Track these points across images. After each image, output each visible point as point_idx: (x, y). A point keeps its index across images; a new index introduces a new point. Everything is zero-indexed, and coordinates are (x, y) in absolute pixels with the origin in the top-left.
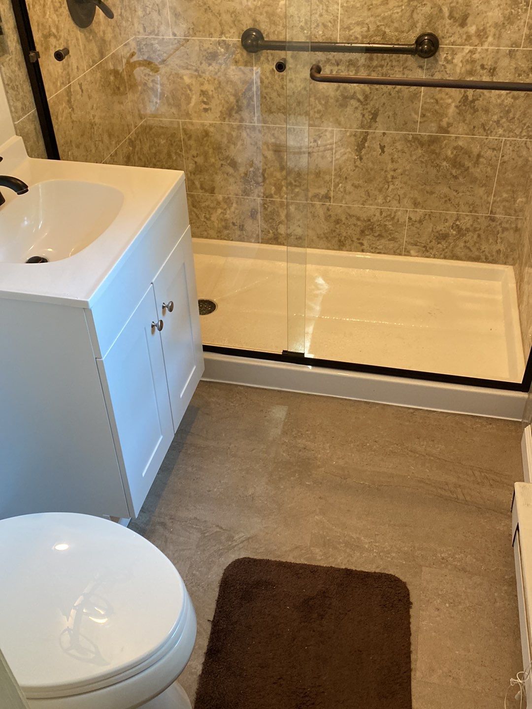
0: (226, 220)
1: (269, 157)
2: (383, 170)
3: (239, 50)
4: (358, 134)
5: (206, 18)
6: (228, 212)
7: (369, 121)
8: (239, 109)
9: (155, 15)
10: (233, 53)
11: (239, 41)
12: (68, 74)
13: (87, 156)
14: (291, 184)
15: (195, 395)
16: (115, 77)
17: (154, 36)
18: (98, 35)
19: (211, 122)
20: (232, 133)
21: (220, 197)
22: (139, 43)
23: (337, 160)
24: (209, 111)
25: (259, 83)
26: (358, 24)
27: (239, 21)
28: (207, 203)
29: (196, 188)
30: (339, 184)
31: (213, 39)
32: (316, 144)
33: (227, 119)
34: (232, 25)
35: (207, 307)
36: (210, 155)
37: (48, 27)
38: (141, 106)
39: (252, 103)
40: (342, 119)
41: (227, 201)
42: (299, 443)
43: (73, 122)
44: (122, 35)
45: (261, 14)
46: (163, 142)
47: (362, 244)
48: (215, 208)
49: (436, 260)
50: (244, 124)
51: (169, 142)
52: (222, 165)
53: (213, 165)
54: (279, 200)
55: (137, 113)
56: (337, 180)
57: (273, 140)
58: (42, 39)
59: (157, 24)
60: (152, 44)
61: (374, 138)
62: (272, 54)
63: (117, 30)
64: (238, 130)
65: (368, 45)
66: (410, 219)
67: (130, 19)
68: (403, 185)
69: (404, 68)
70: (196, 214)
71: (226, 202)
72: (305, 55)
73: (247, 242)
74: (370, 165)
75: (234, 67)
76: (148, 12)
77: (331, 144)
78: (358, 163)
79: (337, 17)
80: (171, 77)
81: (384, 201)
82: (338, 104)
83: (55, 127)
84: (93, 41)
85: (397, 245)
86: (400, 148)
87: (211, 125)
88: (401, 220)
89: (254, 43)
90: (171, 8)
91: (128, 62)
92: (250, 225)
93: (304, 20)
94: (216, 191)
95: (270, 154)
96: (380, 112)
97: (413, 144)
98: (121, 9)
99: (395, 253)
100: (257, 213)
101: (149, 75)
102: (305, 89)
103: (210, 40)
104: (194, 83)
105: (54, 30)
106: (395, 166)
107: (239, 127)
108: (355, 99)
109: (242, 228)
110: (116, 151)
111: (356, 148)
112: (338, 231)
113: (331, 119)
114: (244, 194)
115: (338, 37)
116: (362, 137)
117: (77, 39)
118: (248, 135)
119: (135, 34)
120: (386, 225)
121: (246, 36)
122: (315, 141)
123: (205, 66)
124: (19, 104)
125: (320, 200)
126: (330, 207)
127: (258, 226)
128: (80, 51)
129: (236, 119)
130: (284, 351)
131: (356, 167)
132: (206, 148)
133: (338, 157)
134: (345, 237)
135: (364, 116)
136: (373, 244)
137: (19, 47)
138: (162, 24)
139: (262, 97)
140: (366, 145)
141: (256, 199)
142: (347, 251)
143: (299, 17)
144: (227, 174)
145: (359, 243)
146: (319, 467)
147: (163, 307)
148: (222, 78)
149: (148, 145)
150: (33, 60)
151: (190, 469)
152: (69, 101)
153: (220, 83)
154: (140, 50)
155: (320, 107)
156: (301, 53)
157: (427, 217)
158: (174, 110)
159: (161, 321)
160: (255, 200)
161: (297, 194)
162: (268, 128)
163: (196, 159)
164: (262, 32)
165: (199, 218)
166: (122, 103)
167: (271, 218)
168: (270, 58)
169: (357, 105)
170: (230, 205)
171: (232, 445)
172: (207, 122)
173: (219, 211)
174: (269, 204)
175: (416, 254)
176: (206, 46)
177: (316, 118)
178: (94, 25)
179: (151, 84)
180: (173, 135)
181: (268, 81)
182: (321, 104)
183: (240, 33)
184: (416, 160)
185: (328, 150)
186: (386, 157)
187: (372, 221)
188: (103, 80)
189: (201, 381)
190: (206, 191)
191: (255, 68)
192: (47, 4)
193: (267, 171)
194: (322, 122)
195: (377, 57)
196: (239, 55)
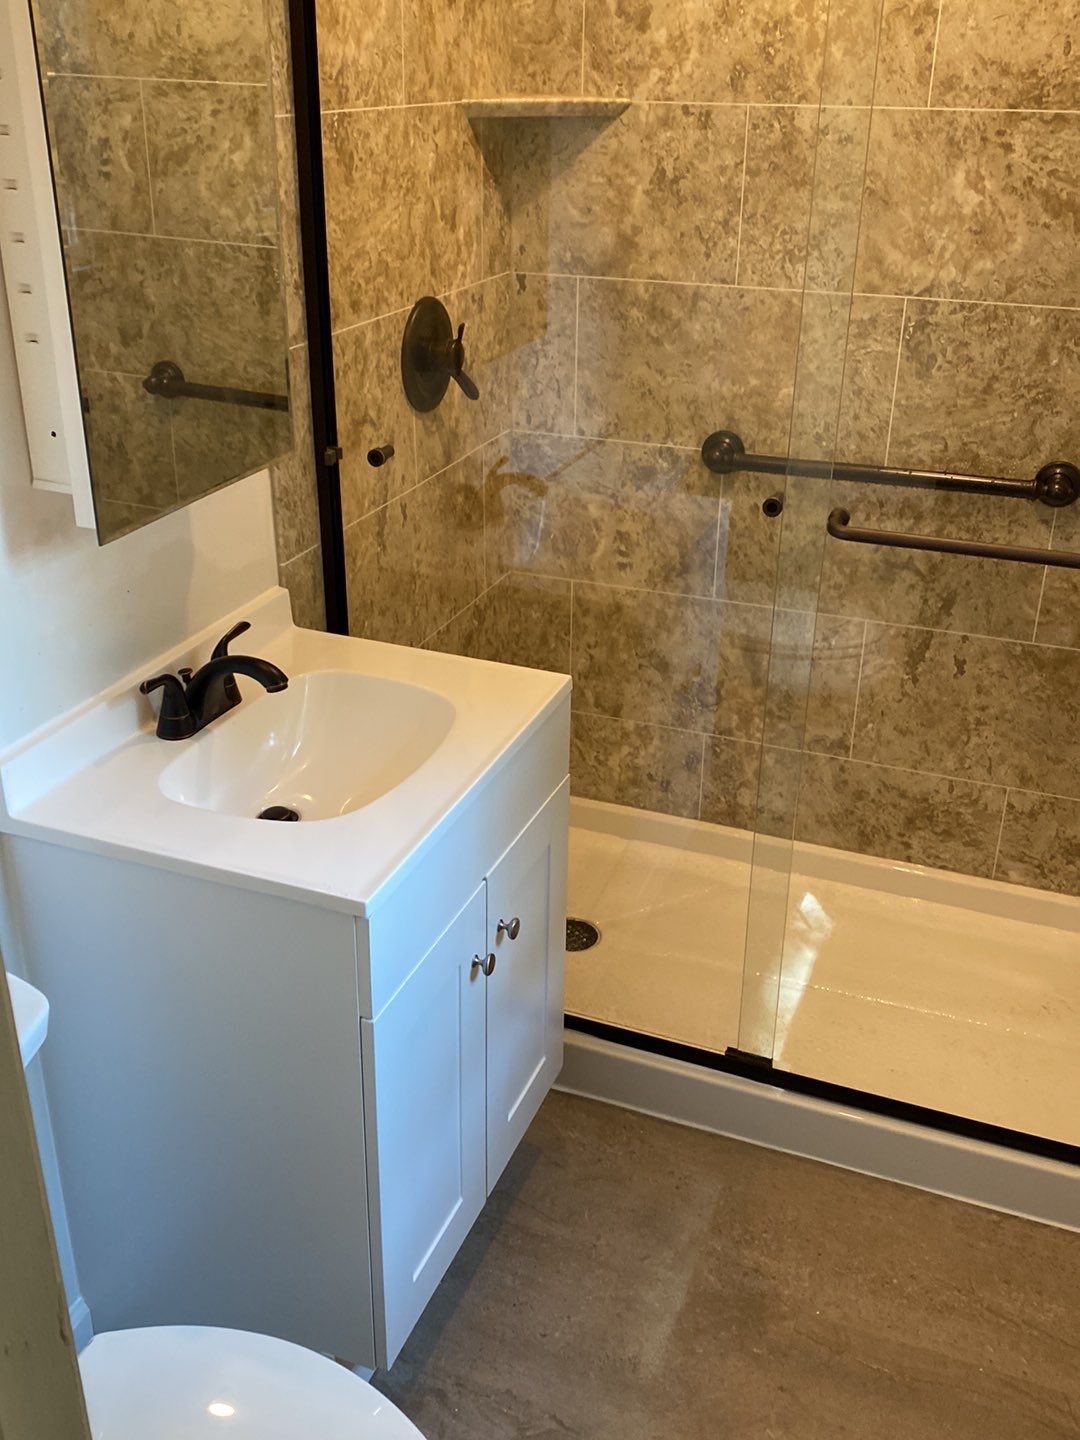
0: (636, 768)
1: (732, 659)
2: (958, 705)
3: (696, 467)
4: (913, 634)
5: (642, 409)
6: (643, 753)
7: (936, 611)
8: (685, 569)
9: (550, 398)
10: (686, 471)
11: (697, 451)
12: (386, 488)
13: (396, 630)
14: (769, 713)
15: (538, 1121)
16: (466, 497)
17: (544, 432)
18: (446, 424)
19: (629, 588)
20: (667, 610)
21: (630, 725)
22: (515, 442)
23: (866, 677)
24: (628, 569)
25: (727, 527)
26: (925, 436)
27: (701, 417)
28: (603, 734)
29: (586, 704)
30: (867, 724)
31: (650, 445)
32: (826, 644)
33: (659, 586)
34: (687, 423)
35: (582, 935)
36: (621, 647)
37: (363, 408)
38: (504, 549)
39: (709, 560)
40: (883, 604)
41: (644, 733)
42: (746, 1258)
43: (381, 569)
44: (489, 427)
45: (744, 408)
46: (535, 615)
47: (908, 846)
48: (618, 745)
49: (1062, 896)
50: (690, 596)
51: (547, 616)
52: (640, 666)
53: (624, 664)
54: (744, 740)
55: (494, 560)
56: (864, 716)
57: (744, 631)
58: (350, 427)
59: (552, 412)
60: (538, 446)
61: (944, 645)
62: (757, 479)
63: (481, 417)
64: (678, 605)
65: (943, 476)
66: (1011, 806)
67: (506, 402)
68: (999, 739)
69: (1010, 522)
70: (580, 751)
71: (640, 735)
72: (820, 484)
73: (673, 814)
74: (933, 694)
75: (683, 496)
76: (538, 392)
77: (856, 647)
78: (909, 687)
79: (887, 423)
80: (566, 504)
81: (958, 765)
82: (875, 576)
83: (349, 576)
84: (437, 435)
85: (980, 856)
86: (995, 667)
87: (628, 593)
88: (992, 808)
89: (726, 458)
90: (580, 387)
91: (492, 473)
92: (682, 783)
93: (823, 424)
94: (625, 711)
95: (734, 655)
96: (958, 599)
97: (1023, 663)
98: (493, 384)
99: (975, 873)
100: (699, 761)
101: (526, 497)
102: (814, 543)
103: (644, 447)
104: (606, 518)
105: (372, 413)
106: (984, 700)
107: (681, 602)
108: (908, 568)
109: (666, 786)
110: (448, 627)
111: (906, 659)
112: (859, 813)
113: (861, 602)
114: (676, 723)
115: (886, 456)
116: (920, 641)
117: (410, 431)
118: (696, 617)
119: (511, 427)
120: (959, 814)
121: (711, 444)
122: (825, 639)
123: (629, 489)
124: (293, 534)
125: (828, 750)
126: (847, 766)
127: (699, 787)
128: (412, 449)
129: (677, 587)
130: (730, 1050)
131: (905, 694)
132: (614, 634)
133: (868, 671)
134: (874, 827)
135: (926, 601)
136: (931, 847)
137: (309, 439)
138: (561, 410)
139: (730, 553)
140: (927, 655)
141: (699, 735)
142: (877, 855)
143: (814, 418)
144: (649, 684)
145: (903, 843)
146: (784, 1318)
147: (500, 928)
148: (659, 514)
149: (507, 617)
150: (331, 463)
151: (509, 1281)
152: (380, 534)
153: (653, 521)
154: (515, 454)
155: (839, 578)
156: (812, 480)
157: (1046, 807)
158: (563, 562)
159: (493, 956)
160: (696, 736)
161: (782, 734)
162: (735, 607)
163: (592, 652)
164: (743, 438)
165: (584, 759)
166: (472, 543)
167: (724, 772)
168: (752, 485)
169: (913, 582)
170: (648, 741)
171: (602, 1241)
172: (622, 588)
173: (626, 750)
174: (723, 747)
175: (1022, 879)
176: (636, 455)
177: (832, 598)
178: (442, 409)
179: (528, 513)
180: (556, 606)
181: (743, 525)
182: (842, 572)
183: (700, 438)
184: (1027, 693)
185: (851, 657)
186: (965, 681)
187: (931, 801)
188: (444, 501)
189: (551, 1090)
190: (604, 711)
191: (721, 501)
192: (368, 371)
193: (725, 685)
194: (843, 606)
195: (960, 498)
196: (696, 475)
